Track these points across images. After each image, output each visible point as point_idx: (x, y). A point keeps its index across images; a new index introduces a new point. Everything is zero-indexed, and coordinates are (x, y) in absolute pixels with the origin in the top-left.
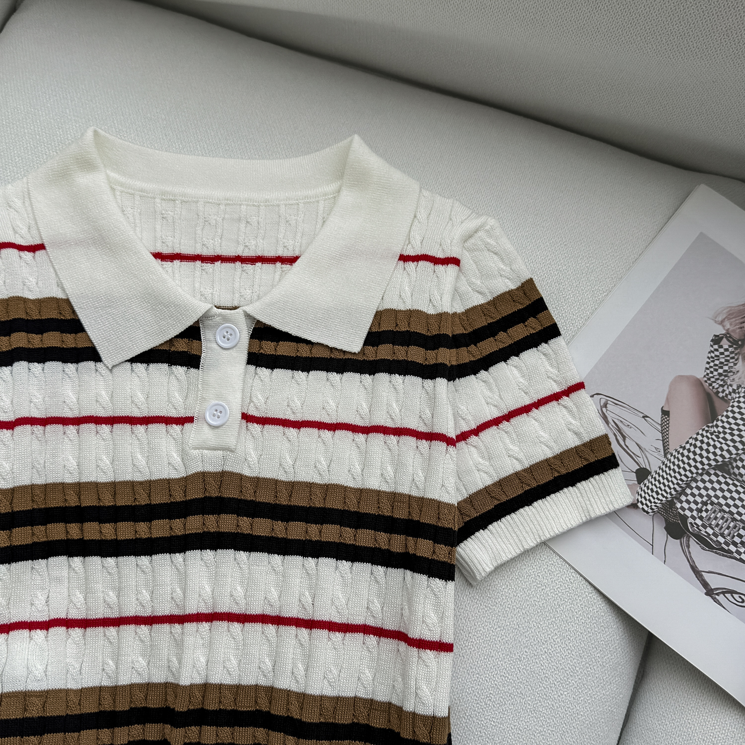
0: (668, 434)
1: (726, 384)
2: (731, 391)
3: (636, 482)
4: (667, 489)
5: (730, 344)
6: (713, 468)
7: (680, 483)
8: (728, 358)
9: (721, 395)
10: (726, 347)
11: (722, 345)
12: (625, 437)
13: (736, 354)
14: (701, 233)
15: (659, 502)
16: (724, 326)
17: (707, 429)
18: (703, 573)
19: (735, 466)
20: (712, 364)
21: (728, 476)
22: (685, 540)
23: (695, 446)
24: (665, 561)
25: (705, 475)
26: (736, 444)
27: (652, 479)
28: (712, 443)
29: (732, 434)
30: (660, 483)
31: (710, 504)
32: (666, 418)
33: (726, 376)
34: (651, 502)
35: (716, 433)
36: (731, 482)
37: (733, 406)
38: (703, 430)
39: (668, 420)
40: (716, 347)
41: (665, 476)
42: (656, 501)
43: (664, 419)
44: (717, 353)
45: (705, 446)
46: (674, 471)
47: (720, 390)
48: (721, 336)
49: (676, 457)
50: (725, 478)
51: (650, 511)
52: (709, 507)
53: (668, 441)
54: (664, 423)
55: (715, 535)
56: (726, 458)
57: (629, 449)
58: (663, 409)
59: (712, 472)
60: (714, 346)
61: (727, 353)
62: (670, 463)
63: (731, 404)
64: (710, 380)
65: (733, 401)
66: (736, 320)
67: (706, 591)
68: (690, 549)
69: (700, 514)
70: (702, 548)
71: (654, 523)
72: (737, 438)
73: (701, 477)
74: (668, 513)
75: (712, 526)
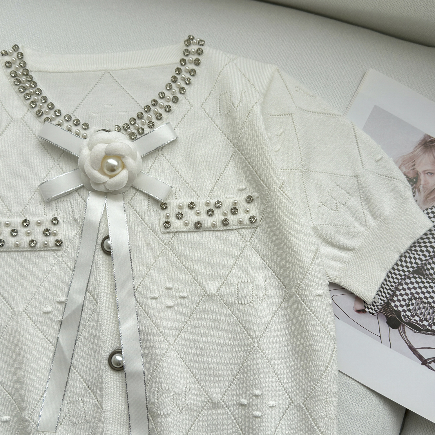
4: (383, 294)
6: (411, 273)
14: (375, 106)
15: (380, 304)
18: (418, 350)
21: (422, 277)
22: (401, 328)
24: (391, 346)
26: (424, 253)
34: (374, 306)
36: (425, 281)
42: (378, 304)
51: (374, 312)
56: (419, 264)
66: (409, 164)
67: (422, 362)
68: (406, 334)
69: (408, 308)
70: (414, 332)
71: (379, 320)
72: (424, 249)
73: (404, 281)
74: (387, 311)
75: (418, 314)
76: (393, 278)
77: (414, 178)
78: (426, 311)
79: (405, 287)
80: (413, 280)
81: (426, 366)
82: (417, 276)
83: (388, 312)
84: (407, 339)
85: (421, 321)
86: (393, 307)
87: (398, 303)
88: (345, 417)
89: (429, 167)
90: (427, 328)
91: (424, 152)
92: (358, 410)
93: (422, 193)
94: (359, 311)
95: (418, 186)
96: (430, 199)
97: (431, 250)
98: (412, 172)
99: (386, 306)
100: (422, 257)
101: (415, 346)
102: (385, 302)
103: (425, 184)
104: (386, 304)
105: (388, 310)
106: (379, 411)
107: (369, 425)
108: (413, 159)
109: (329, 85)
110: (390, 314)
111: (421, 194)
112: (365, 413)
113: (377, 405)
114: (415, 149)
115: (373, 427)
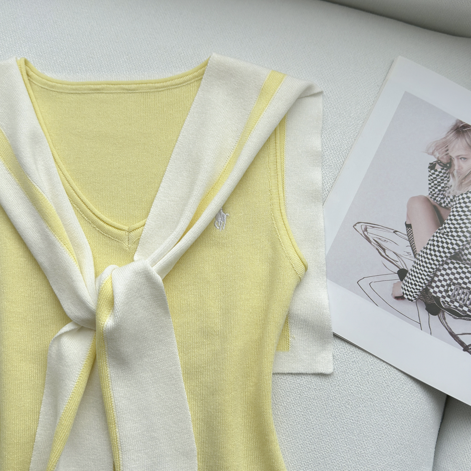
0: (413, 241)
1: (445, 197)
2: (449, 201)
3: (399, 280)
4: (421, 280)
5: (442, 168)
6: (449, 259)
7: (429, 274)
8: (443, 178)
9: (443, 205)
10: (439, 170)
11: (436, 170)
12: (385, 249)
13: (447, 174)
14: (406, 92)
15: (418, 291)
16: (435, 156)
17: (439, 231)
18: (458, 336)
19: (463, 254)
20: (432, 184)
21: (460, 262)
22: (441, 314)
23: (434, 245)
24: (431, 333)
25: (445, 265)
26: (461, 238)
27: (409, 275)
28: (444, 241)
29: (457, 232)
30: (415, 277)
31: (453, 285)
32: (410, 230)
33: (444, 191)
34: (412, 292)
35: (445, 233)
36: (463, 266)
37: (453, 212)
38: (437, 232)
39: (411, 231)
40: (433, 171)
41: (418, 271)
42: (416, 291)
43: (408, 231)
44: (434, 176)
45: (440, 244)
46: (424, 267)
47: (442, 201)
48: (434, 163)
49: (423, 256)
50: (459, 264)
51: (413, 299)
52: (453, 287)
53: (415, 246)
54: (409, 233)
55: (461, 306)
56: (456, 250)
57: (389, 257)
58: (407, 223)
59: (449, 261)
60: (431, 171)
61: (441, 175)
62: (419, 261)
63: (452, 210)
64: (434, 196)
65: (452, 208)
66: (442, 150)
67: (463, 348)
68: (446, 320)
69: (447, 293)
70: (454, 318)
71: (418, 307)
72: (460, 234)
73: (442, 267)
74: (425, 297)
75: (457, 300)
76: (431, 264)
77: (447, 163)
78: (466, 296)
79: (443, 272)
80: (451, 266)
81: (468, 352)
82: (455, 262)
83: (427, 298)
84: (448, 326)
85: (461, 307)
86: (432, 293)
87: (436, 290)
88: (387, 404)
89: (462, 153)
90: (468, 314)
91: (457, 138)
92: (400, 396)
93: (457, 178)
94: (397, 298)
95: (452, 171)
96: (465, 184)
97: (468, 235)
98: (445, 157)
99: (425, 293)
100: (459, 242)
101: (456, 332)
102: (423, 288)
103: (459, 169)
104: (424, 291)
105: (427, 297)
106: (421, 398)
107: (411, 412)
108: (446, 145)
109: (358, 71)
110: (429, 301)
111: (455, 179)
112: (407, 400)
113: (419, 392)
114: (447, 135)
115: (415, 414)
